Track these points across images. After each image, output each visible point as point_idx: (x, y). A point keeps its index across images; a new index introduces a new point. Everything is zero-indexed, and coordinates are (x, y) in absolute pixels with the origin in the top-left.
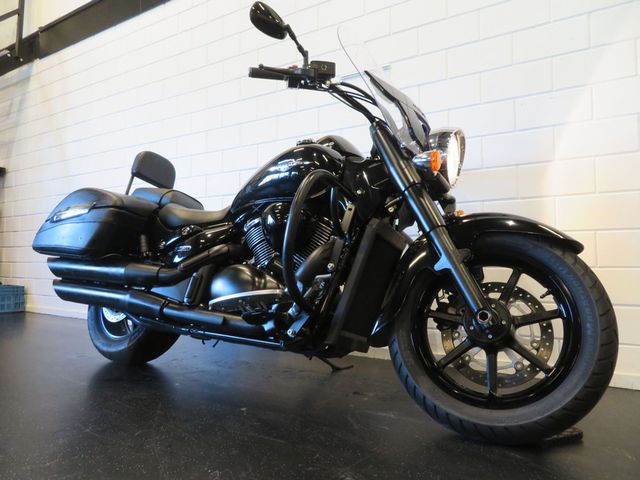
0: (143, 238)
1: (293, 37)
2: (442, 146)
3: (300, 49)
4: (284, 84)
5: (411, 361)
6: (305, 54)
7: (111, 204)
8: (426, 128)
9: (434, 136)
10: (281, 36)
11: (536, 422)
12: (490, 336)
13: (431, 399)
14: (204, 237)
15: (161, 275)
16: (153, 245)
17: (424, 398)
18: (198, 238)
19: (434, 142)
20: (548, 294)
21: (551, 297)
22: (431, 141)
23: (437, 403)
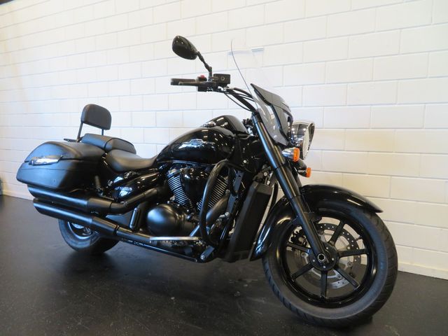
0: (97, 179)
1: (202, 59)
2: (300, 134)
3: (207, 66)
4: (195, 88)
5: (277, 276)
6: (209, 69)
7: (73, 157)
8: (290, 119)
9: (295, 126)
10: (193, 58)
11: (347, 318)
12: (324, 267)
13: (288, 300)
14: (140, 180)
15: (112, 207)
16: (104, 184)
17: (284, 299)
18: (136, 181)
19: (295, 131)
20: (360, 238)
21: (361, 240)
22: (293, 129)
23: (291, 302)
